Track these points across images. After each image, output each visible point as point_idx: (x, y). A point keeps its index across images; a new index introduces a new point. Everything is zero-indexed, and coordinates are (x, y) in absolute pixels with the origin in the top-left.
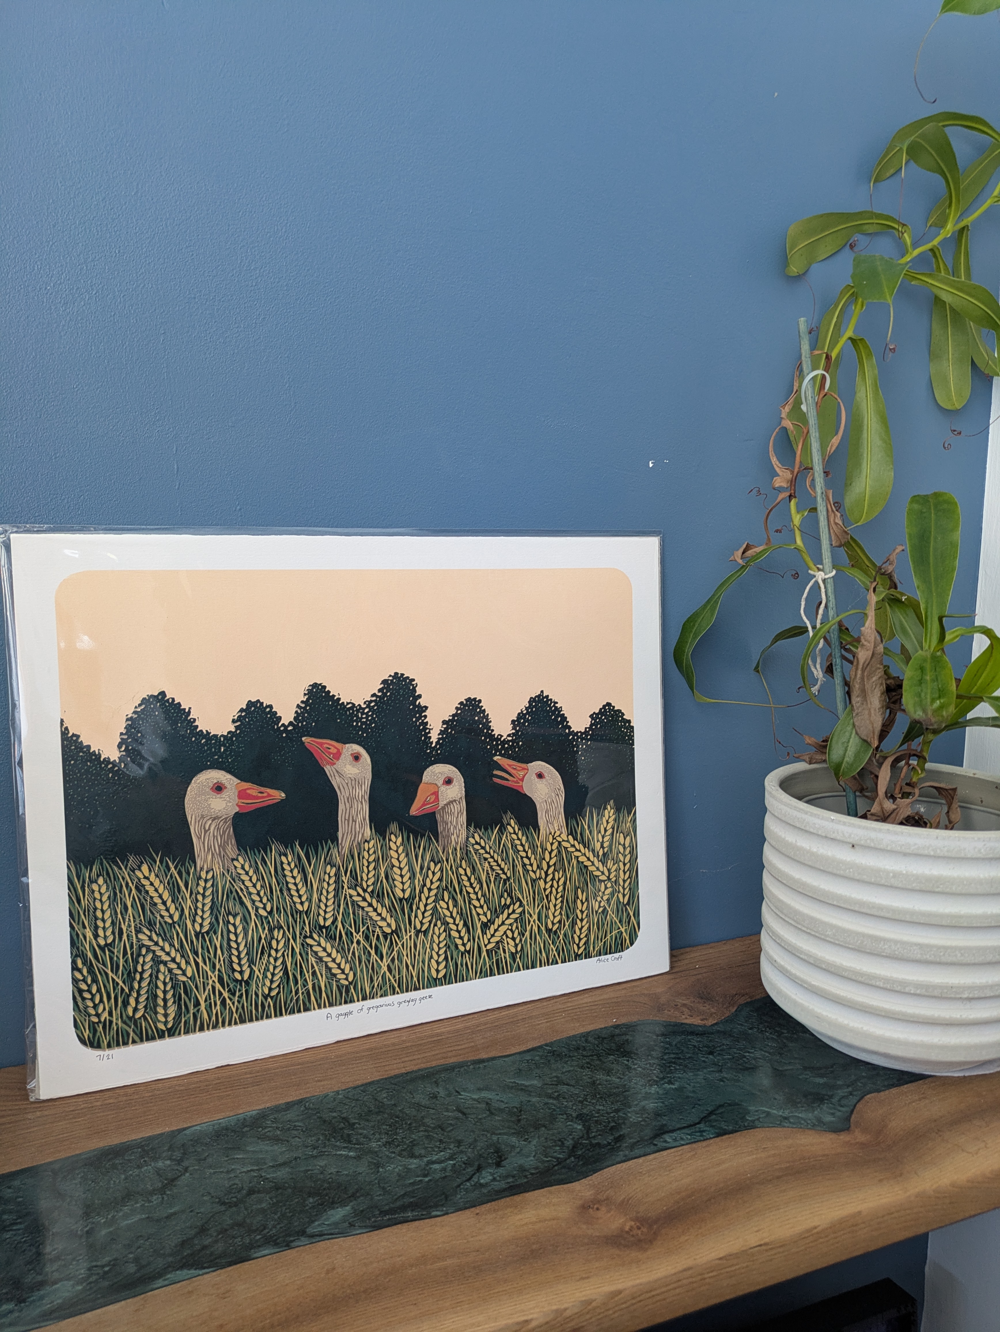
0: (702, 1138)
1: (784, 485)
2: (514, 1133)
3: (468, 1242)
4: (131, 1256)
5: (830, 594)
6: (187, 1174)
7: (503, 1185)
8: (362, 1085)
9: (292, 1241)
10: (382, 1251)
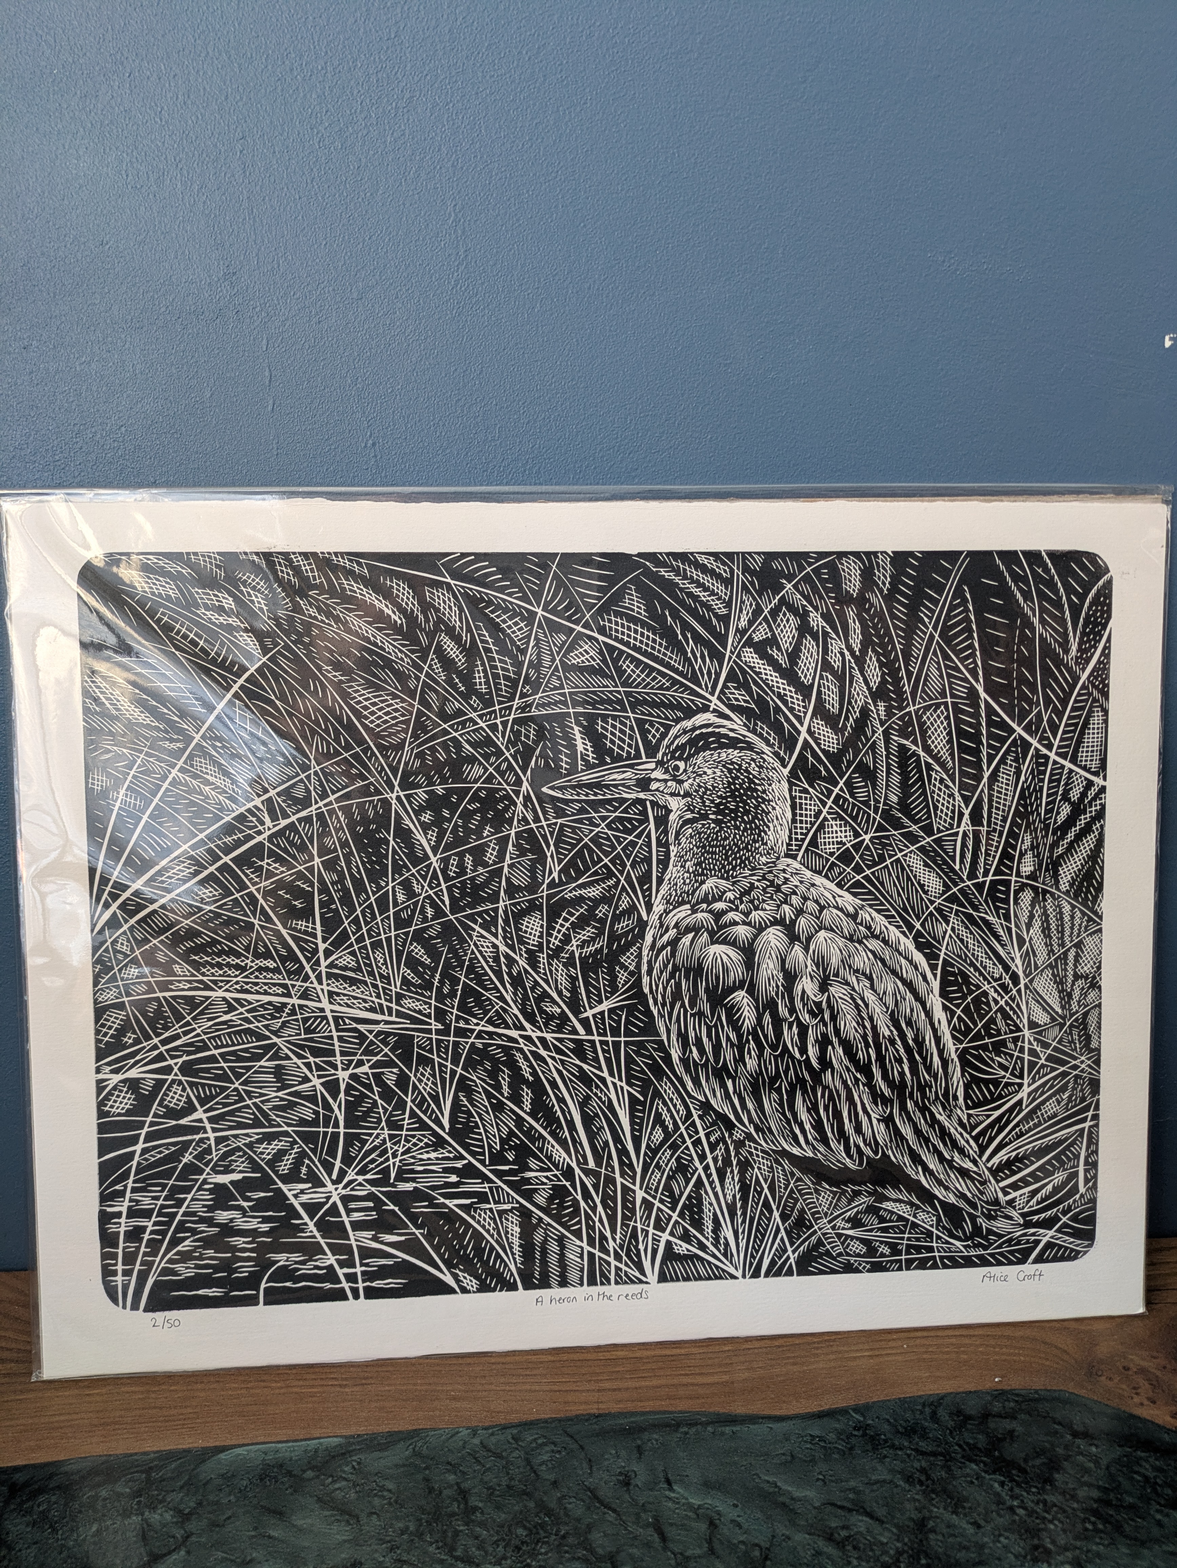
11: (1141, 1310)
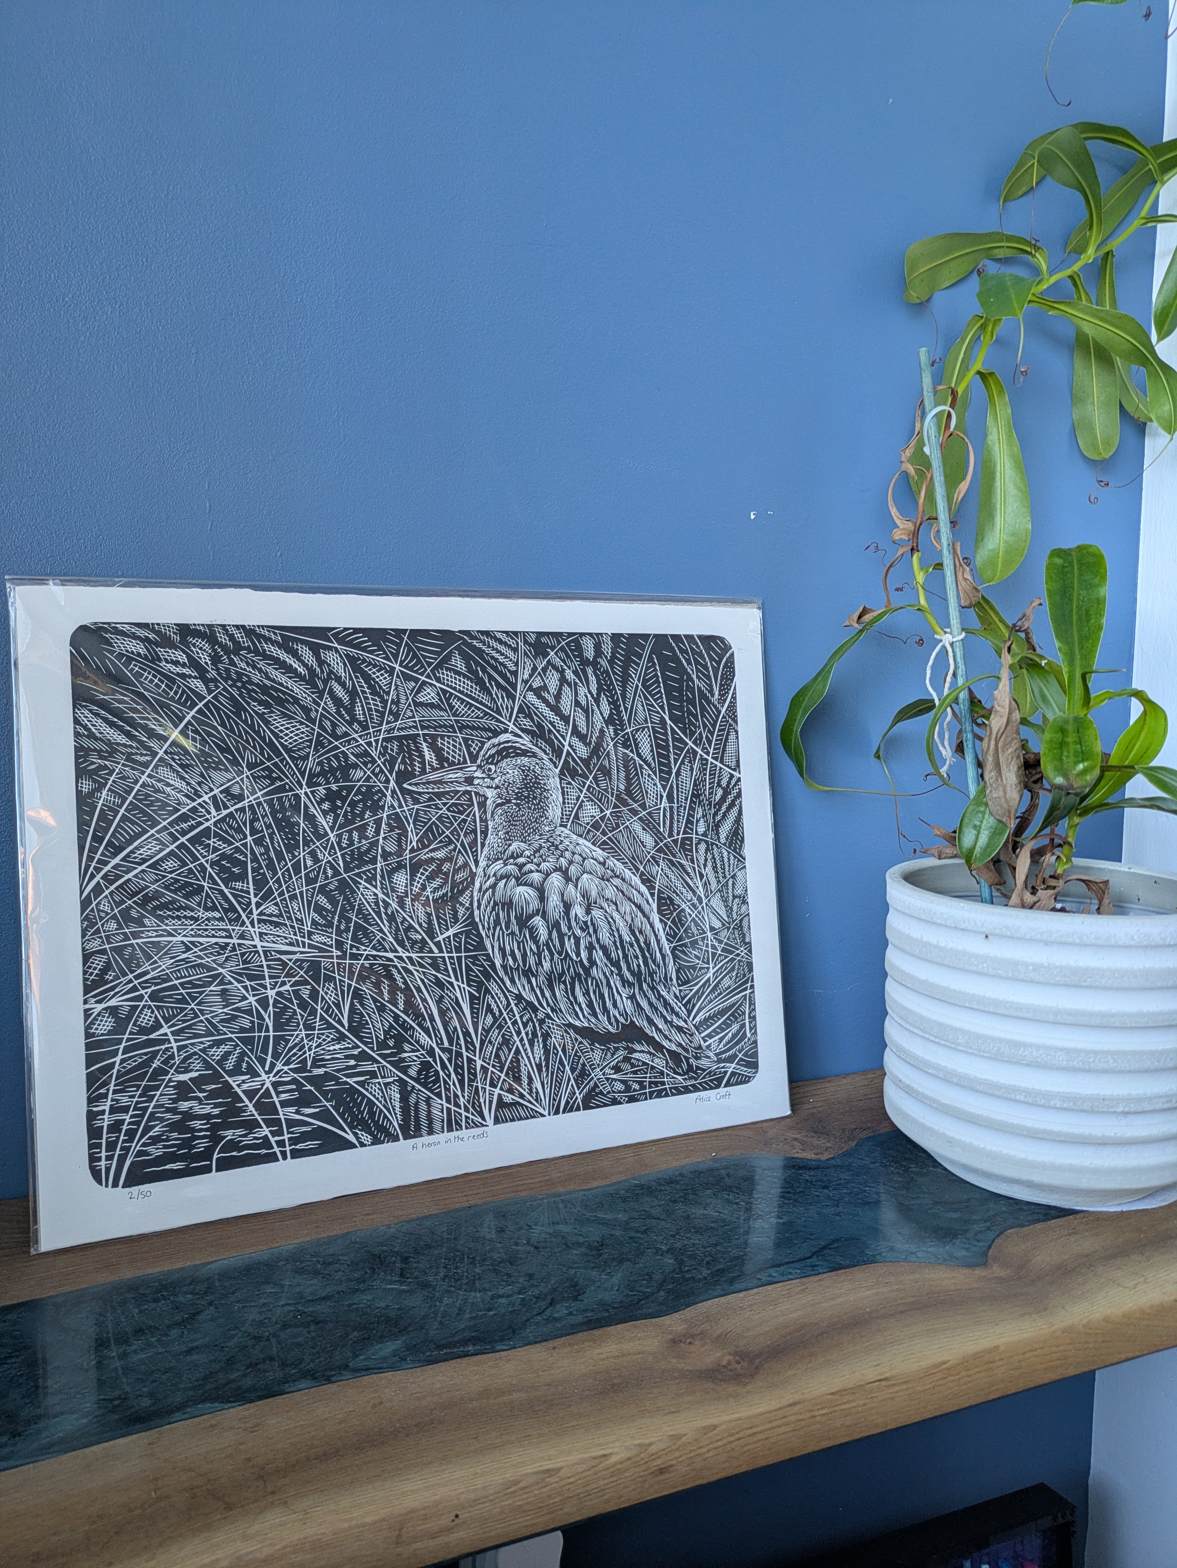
0: (813, 1273)
1: (905, 537)
2: (594, 1267)
3: (539, 1376)
4: (145, 1390)
5: (958, 659)
6: (212, 1308)
7: (580, 1319)
8: (418, 1219)
9: (333, 1376)
10: (438, 1386)
11: (789, 1112)
